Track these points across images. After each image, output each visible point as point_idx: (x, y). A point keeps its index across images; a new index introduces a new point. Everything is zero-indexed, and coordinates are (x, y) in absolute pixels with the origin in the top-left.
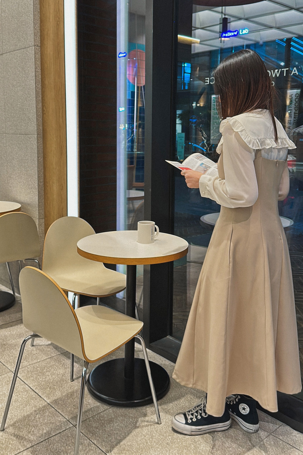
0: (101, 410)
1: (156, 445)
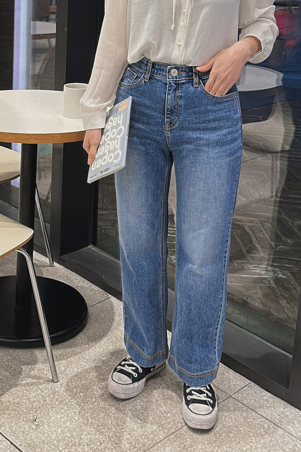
1: (58, 405)
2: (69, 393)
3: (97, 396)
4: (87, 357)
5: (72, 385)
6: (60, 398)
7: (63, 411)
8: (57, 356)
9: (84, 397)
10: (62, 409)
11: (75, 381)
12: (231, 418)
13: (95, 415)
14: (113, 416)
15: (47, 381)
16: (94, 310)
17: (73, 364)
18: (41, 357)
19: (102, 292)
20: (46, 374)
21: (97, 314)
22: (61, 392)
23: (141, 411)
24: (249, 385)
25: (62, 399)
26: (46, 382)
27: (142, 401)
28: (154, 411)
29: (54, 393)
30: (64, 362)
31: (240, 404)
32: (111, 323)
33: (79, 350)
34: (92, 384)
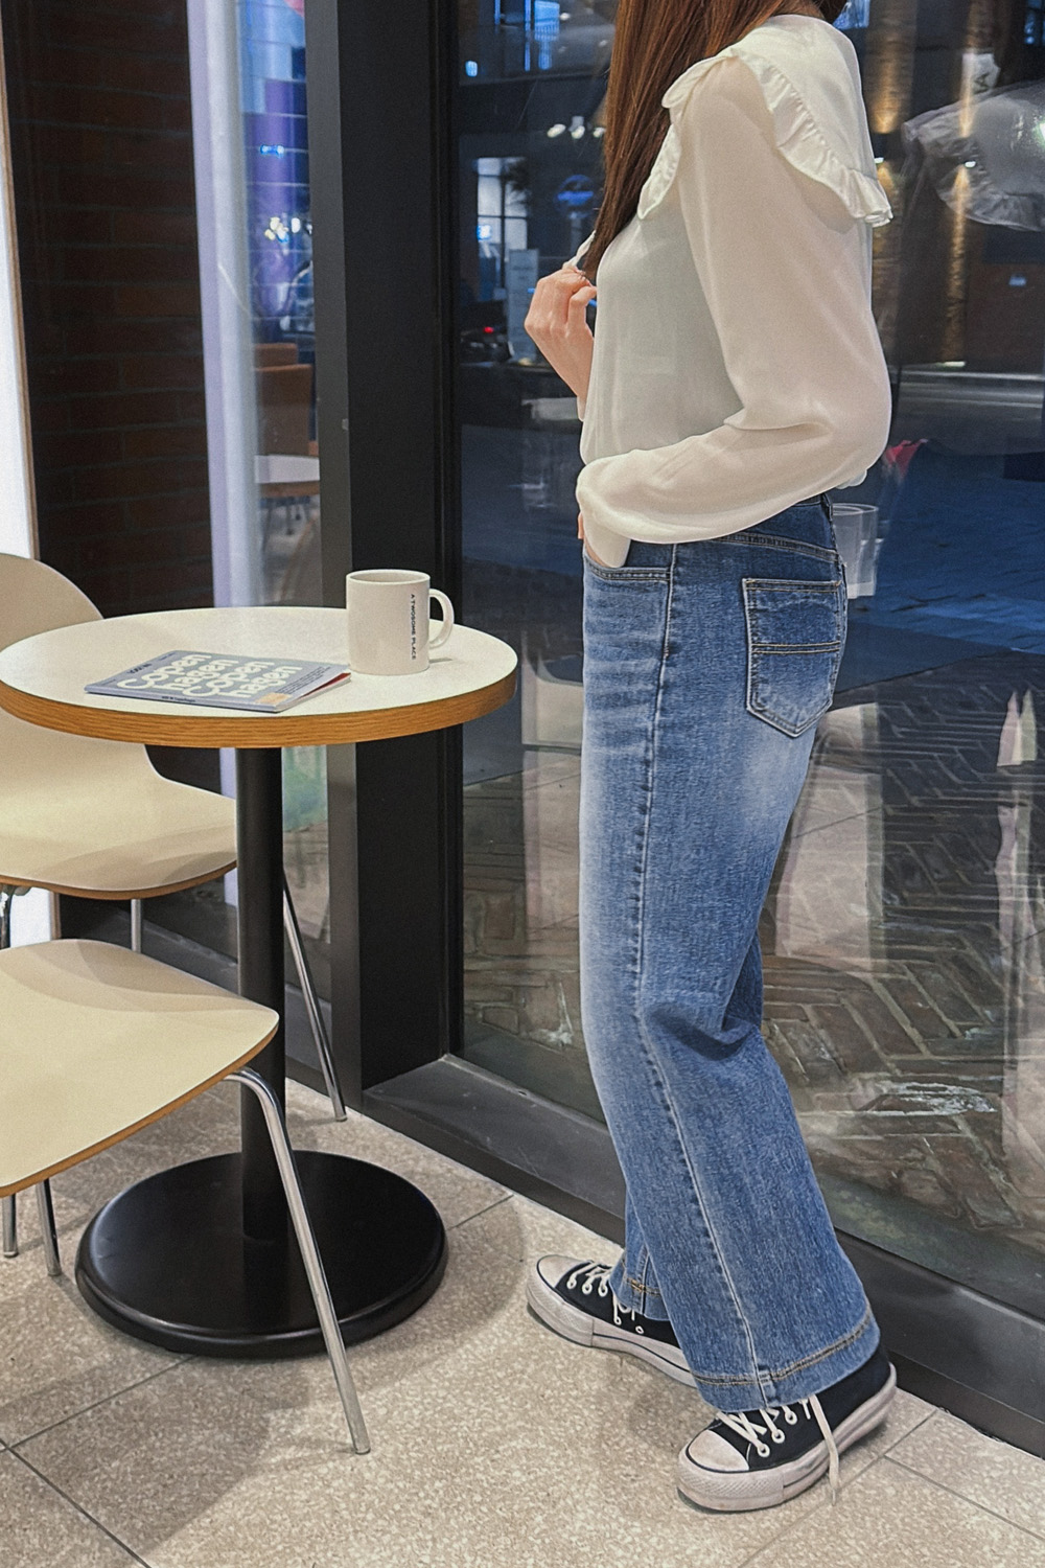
0: (134, 1377)
1: (374, 1521)
2: (401, 1485)
3: (485, 1485)
4: (451, 1374)
5: (409, 1458)
6: (377, 1501)
7: (386, 1538)
8: (365, 1378)
9: (446, 1493)
10: (384, 1532)
11: (416, 1448)
12: (890, 1520)
13: (485, 1544)
14: (539, 1541)
15: (339, 1451)
16: (465, 1237)
17: (408, 1398)
18: (321, 1382)
19: (486, 1183)
20: (337, 1433)
21: (474, 1248)
22: (381, 1481)
23: (622, 1520)
24: (934, 1418)
25: (383, 1504)
26: (336, 1456)
27: (623, 1489)
28: (663, 1518)
29: (360, 1487)
30: (384, 1391)
31: (913, 1476)
32: (517, 1269)
33: (425, 1355)
34: (468, 1451)
